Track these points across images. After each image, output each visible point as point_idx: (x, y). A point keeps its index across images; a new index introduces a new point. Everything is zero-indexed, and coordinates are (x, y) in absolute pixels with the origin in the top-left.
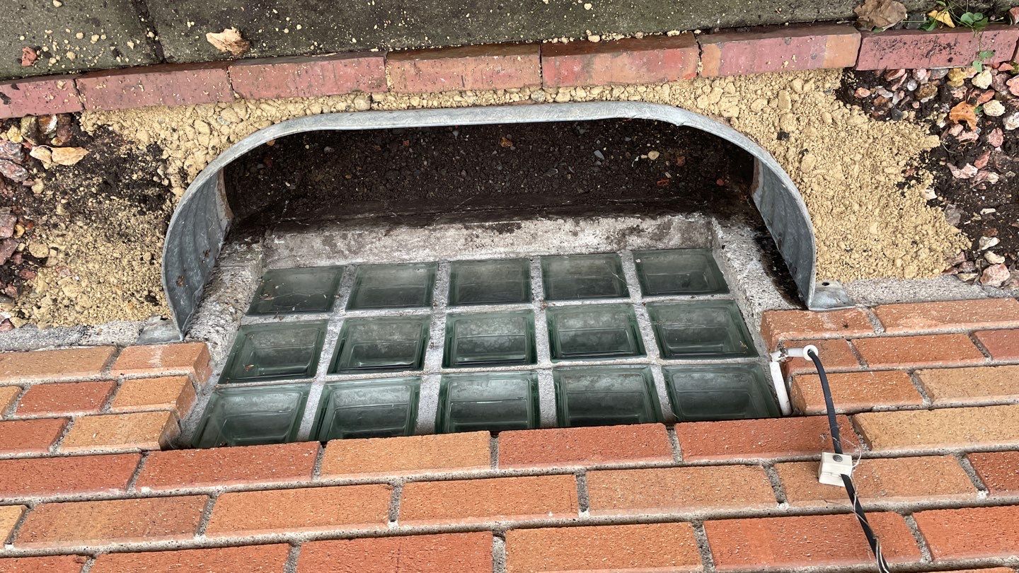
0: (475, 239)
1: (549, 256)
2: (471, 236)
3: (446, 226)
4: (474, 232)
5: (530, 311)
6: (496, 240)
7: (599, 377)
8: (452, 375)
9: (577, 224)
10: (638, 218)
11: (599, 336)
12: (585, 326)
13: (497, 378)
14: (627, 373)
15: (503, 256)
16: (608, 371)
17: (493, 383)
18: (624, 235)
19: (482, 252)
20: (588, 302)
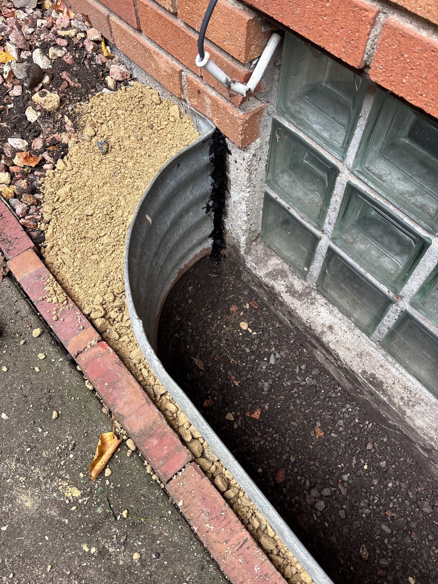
0: (406, 399)
1: (364, 332)
2: (407, 404)
3: (419, 431)
4: (401, 404)
5: (412, 304)
6: (390, 382)
9: (323, 332)
10: (282, 297)
11: (380, 239)
12: (382, 254)
14: (377, 179)
15: (397, 365)
16: (390, 194)
18: (301, 295)
19: (411, 384)
20: (362, 270)
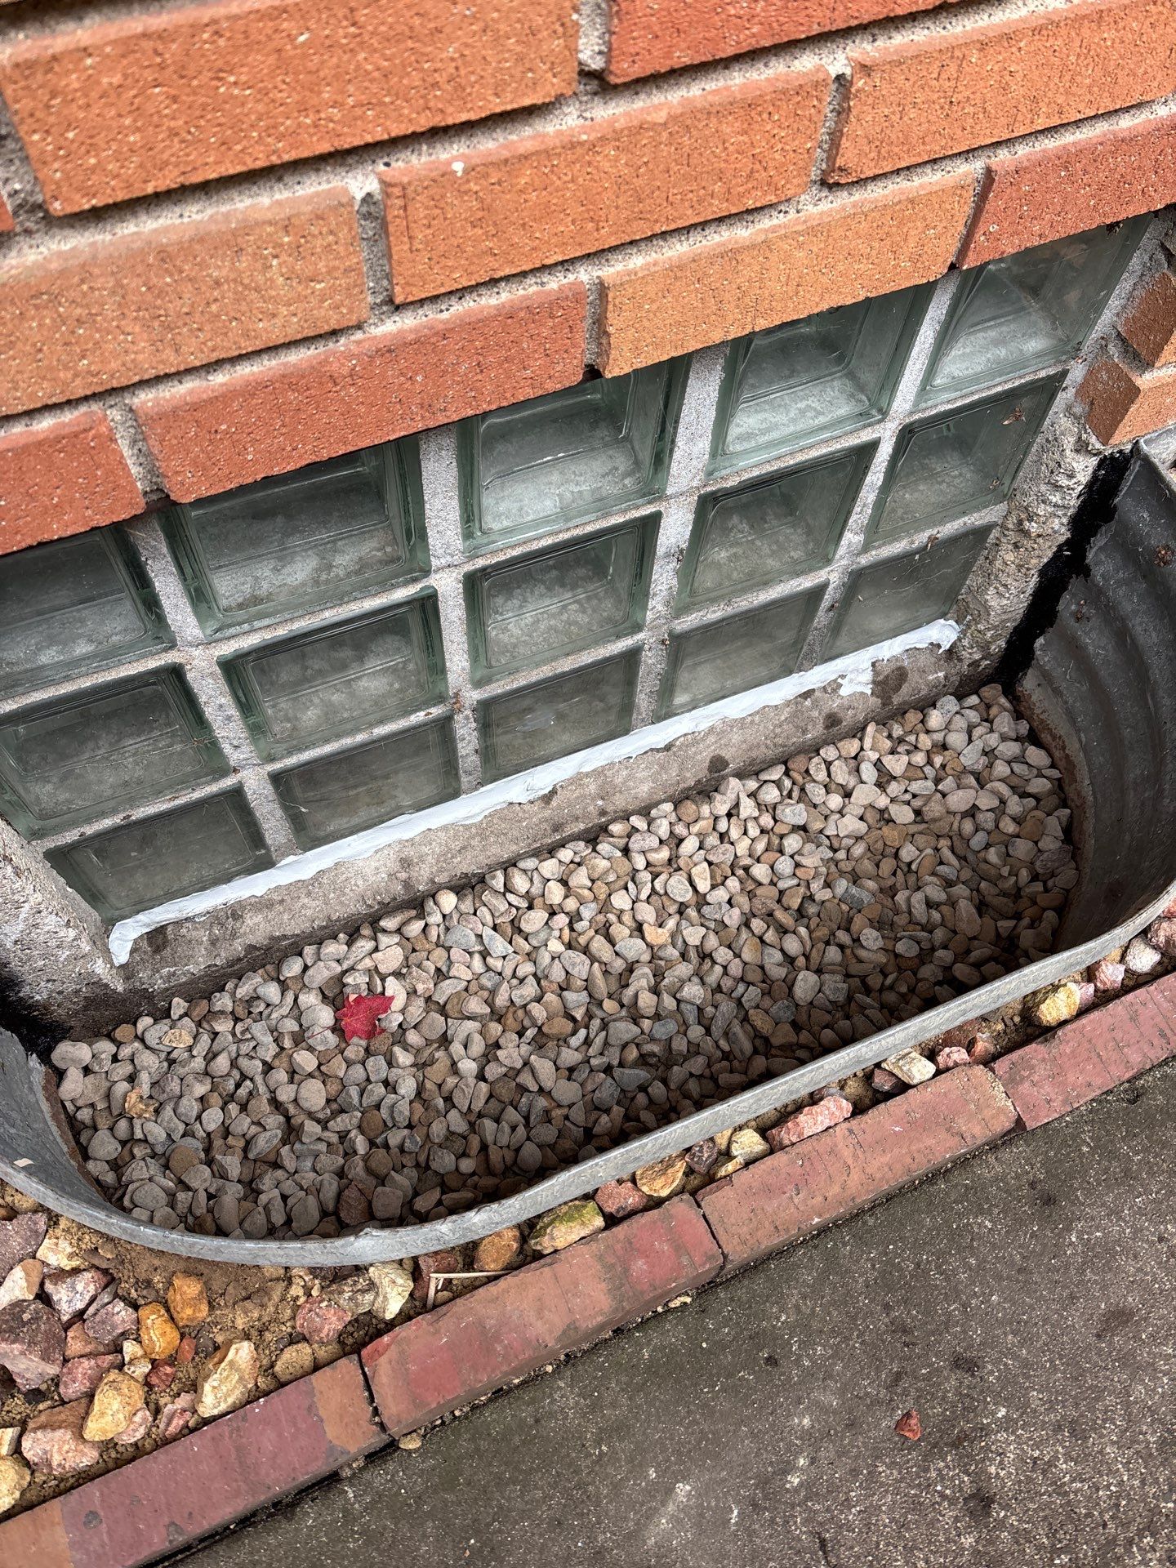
5: (478, 684)
7: (316, 582)
8: (640, 501)
9: (407, 883)
11: (309, 672)
12: (348, 685)
13: (545, 520)
14: (254, 607)
16: (301, 603)
17: (549, 506)
20: (360, 738)
